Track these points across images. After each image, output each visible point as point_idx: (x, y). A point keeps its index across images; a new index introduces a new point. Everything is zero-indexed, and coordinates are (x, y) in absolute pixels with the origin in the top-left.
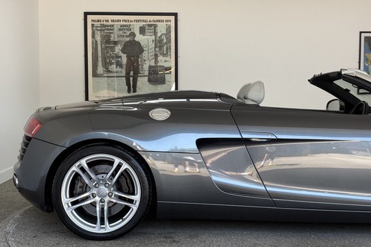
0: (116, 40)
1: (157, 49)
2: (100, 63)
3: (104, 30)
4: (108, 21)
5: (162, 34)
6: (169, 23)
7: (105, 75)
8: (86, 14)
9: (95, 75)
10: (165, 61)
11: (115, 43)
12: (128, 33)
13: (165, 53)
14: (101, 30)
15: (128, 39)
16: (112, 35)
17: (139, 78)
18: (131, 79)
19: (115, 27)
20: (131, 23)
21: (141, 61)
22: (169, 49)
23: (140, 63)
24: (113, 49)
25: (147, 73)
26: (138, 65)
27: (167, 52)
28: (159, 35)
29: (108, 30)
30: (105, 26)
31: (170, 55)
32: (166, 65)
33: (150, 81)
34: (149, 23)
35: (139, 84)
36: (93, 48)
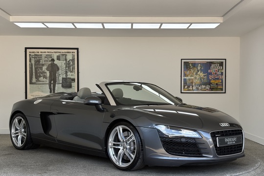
0: (43, 63)
1: (67, 68)
2: (34, 76)
3: (36, 58)
4: (38, 52)
7: (37, 83)
8: (26, 49)
9: (31, 83)
10: (72, 75)
13: (71, 70)
16: (41, 60)
17: (56, 84)
18: (52, 85)
19: (43, 56)
20: (52, 54)
22: (74, 68)
23: (57, 76)
24: (41, 68)
25: (61, 82)
28: (68, 60)
29: (39, 57)
30: (37, 55)
31: (74, 72)
33: (63, 86)
34: (62, 54)
36: (30, 67)
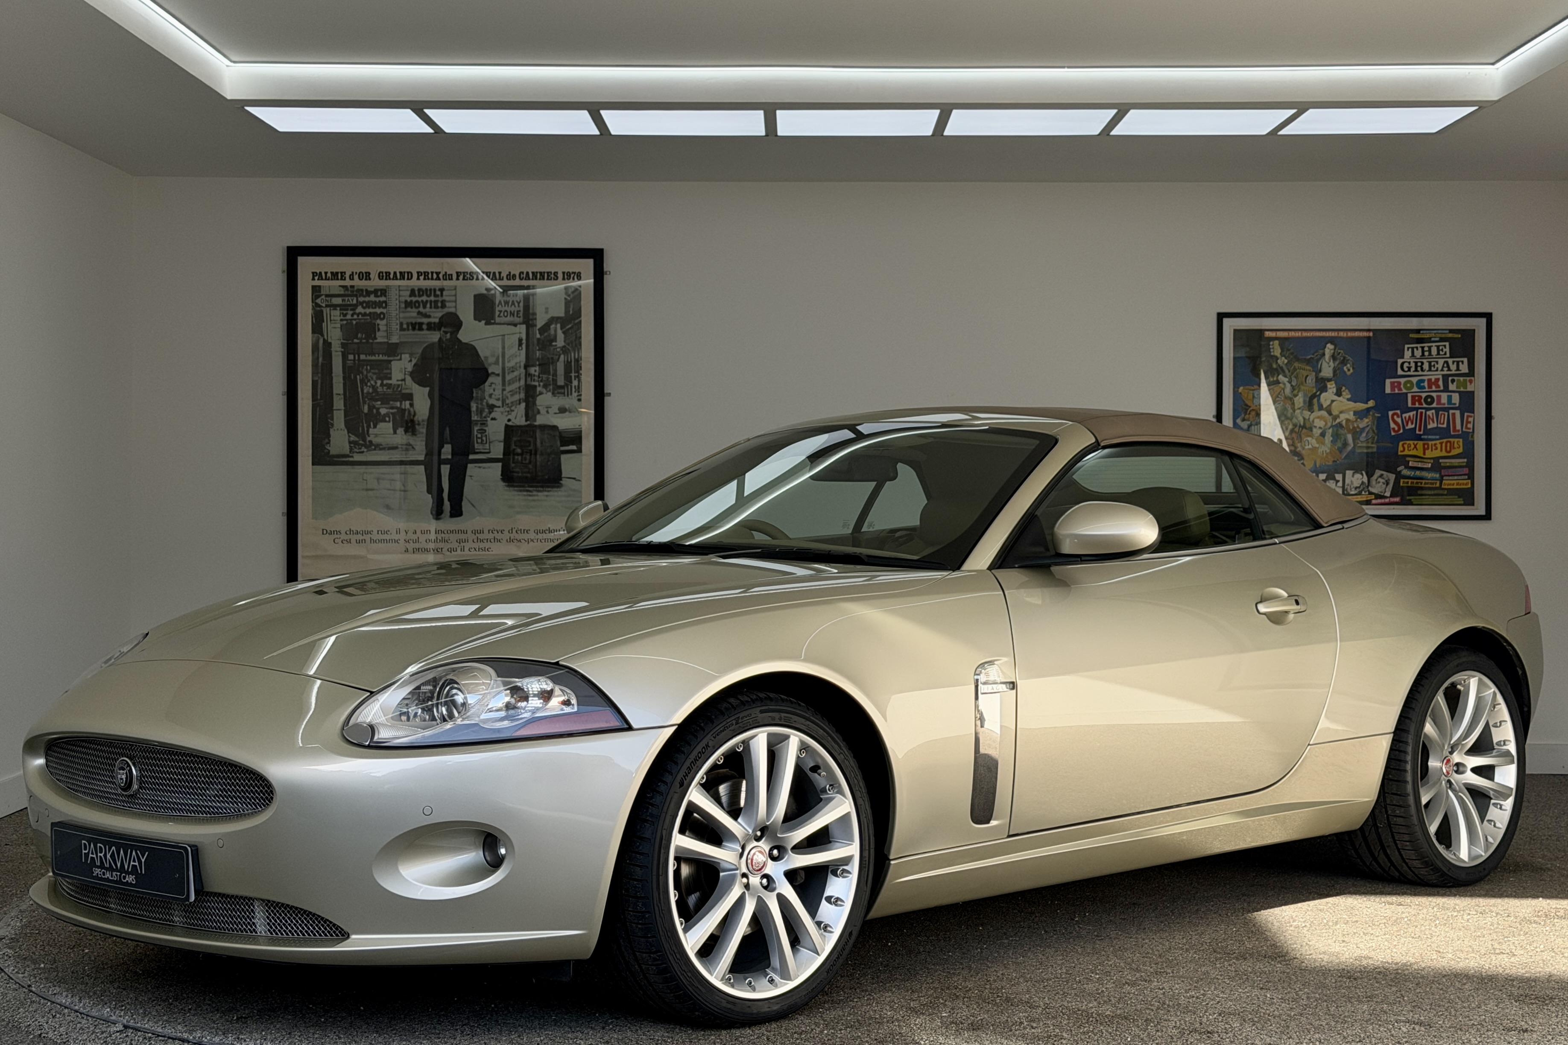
0: (395, 339)
1: (534, 370)
2: (339, 418)
3: (354, 307)
4: (367, 276)
5: (553, 320)
6: (576, 283)
7: (357, 458)
8: (294, 254)
9: (321, 457)
10: (562, 410)
11: (393, 350)
12: (436, 316)
13: (561, 381)
14: (343, 307)
15: (435, 337)
16: (382, 324)
17: (469, 465)
18: (445, 470)
19: (393, 296)
20: (446, 283)
21: (480, 412)
22: (573, 368)
23: (475, 417)
24: (383, 370)
25: (498, 450)
26: (470, 423)
27: (568, 379)
28: (540, 323)
29: (368, 305)
30: (361, 292)
31: (578, 389)
32: (564, 423)
33: (508, 477)
34: (505, 282)
35: (470, 487)
36: (315, 365)
